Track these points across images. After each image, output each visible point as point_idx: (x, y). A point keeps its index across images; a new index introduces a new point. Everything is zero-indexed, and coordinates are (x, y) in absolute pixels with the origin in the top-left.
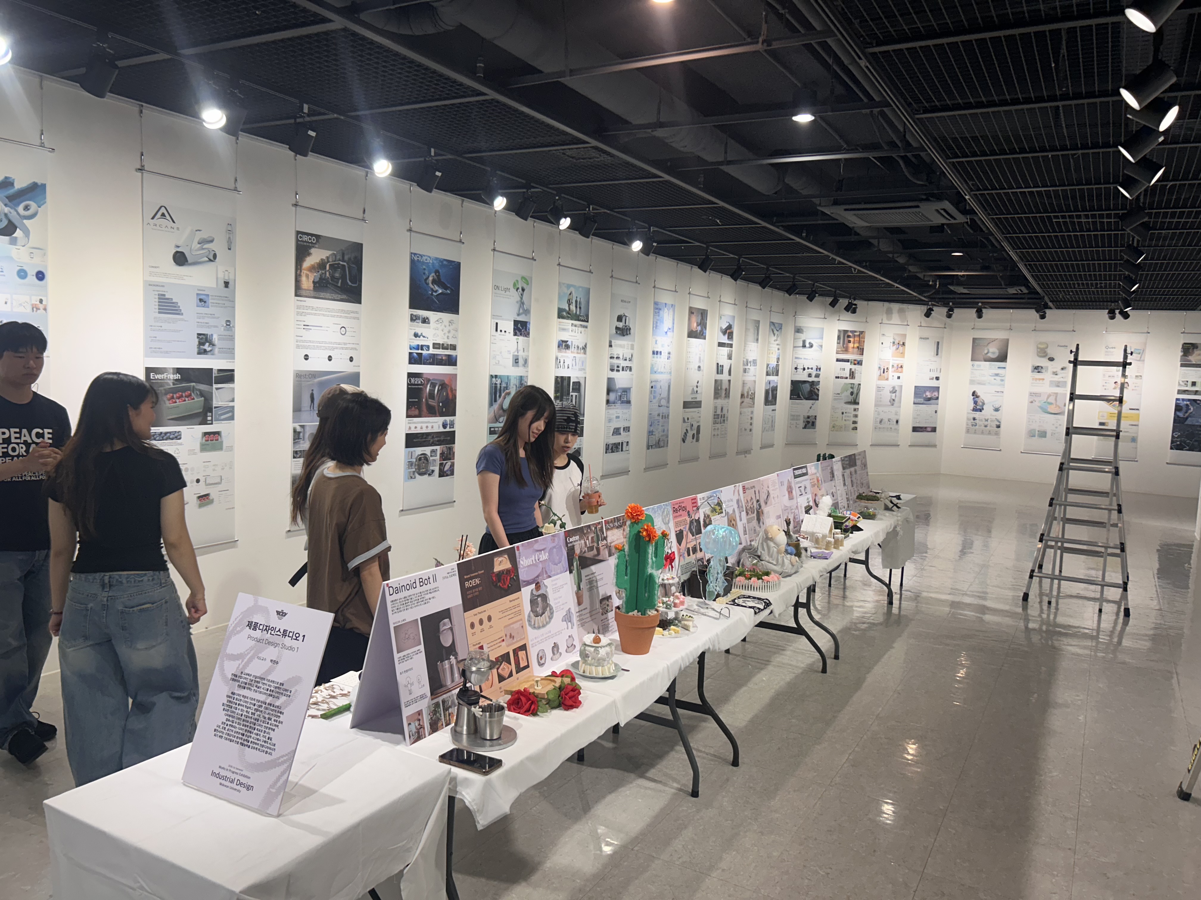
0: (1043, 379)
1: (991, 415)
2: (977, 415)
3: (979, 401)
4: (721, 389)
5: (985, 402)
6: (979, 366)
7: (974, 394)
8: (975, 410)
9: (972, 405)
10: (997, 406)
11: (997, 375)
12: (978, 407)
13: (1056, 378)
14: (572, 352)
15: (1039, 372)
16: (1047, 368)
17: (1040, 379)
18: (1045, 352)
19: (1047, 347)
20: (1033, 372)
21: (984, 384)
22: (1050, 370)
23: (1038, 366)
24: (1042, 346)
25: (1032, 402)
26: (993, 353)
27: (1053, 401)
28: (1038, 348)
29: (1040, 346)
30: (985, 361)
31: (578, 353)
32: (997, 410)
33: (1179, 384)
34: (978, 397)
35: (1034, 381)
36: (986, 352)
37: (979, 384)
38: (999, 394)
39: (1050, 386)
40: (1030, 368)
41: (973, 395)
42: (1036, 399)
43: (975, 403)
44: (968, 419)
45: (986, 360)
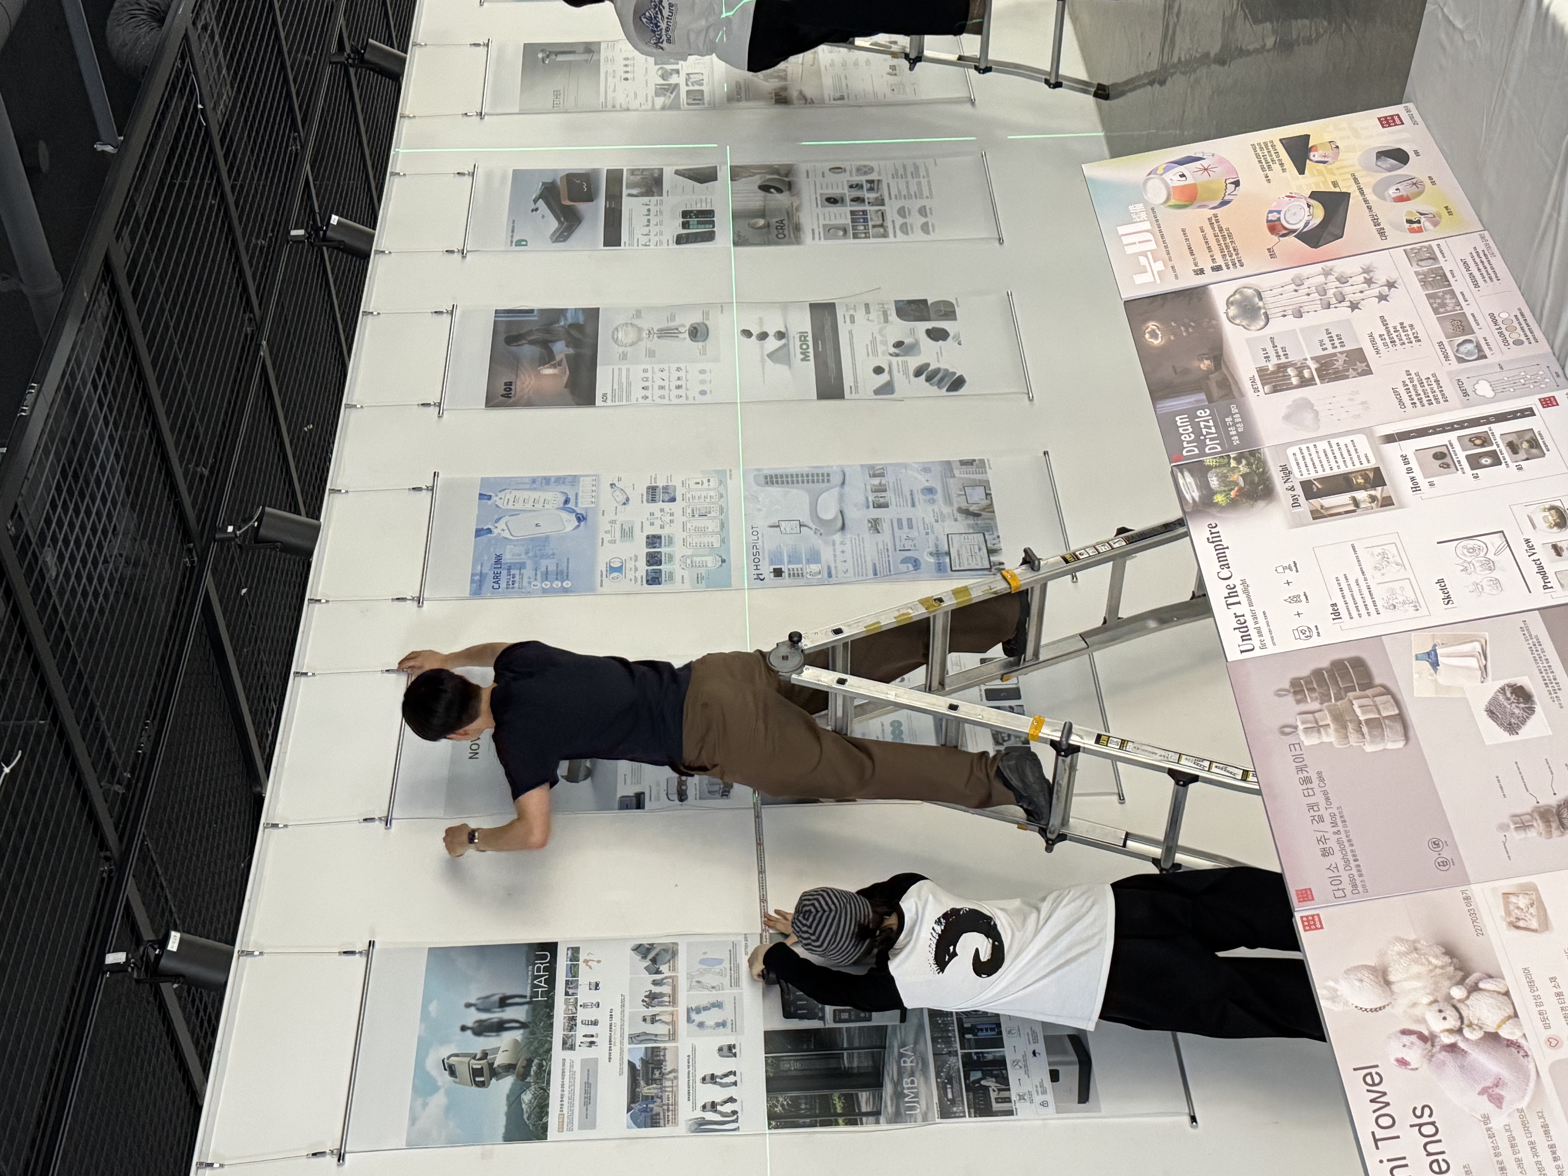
4: (762, 213)
14: (672, 1036)
31: (674, 1002)
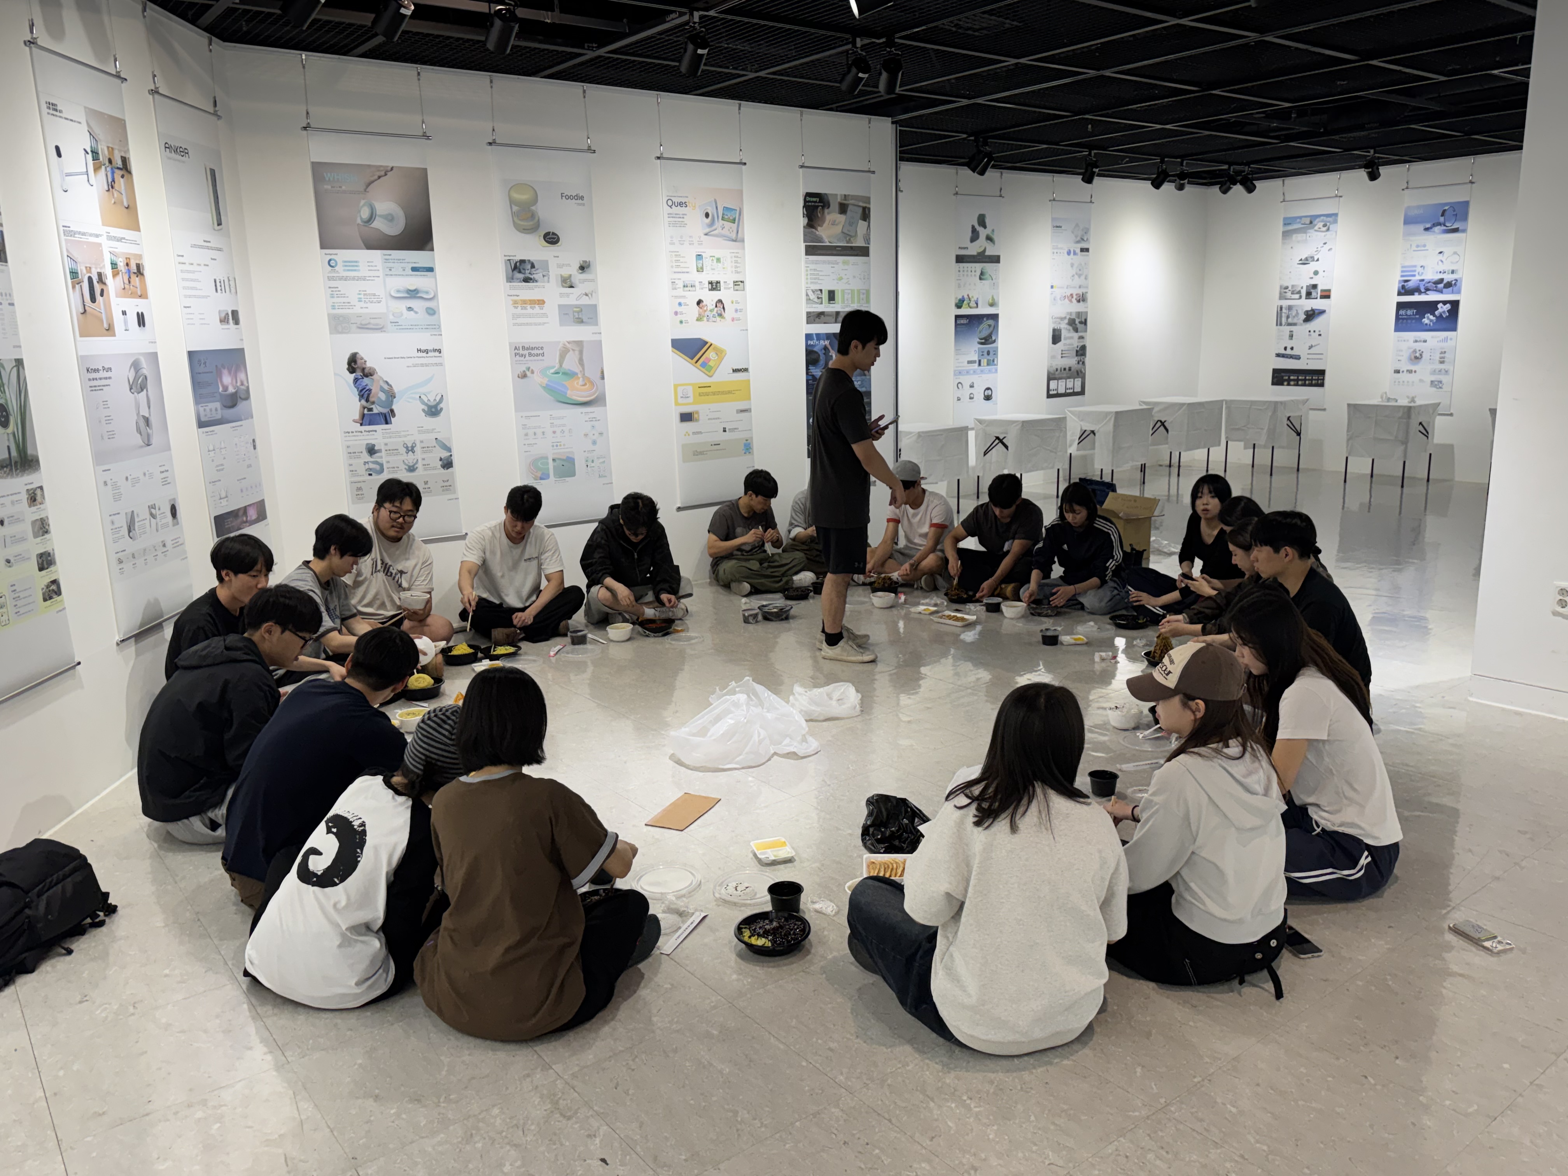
0: (541, 302)
1: (421, 431)
2: (378, 434)
3: (375, 389)
5: (396, 389)
6: (352, 265)
7: (353, 364)
8: (367, 418)
9: (355, 406)
10: (432, 399)
11: (413, 294)
12: (376, 409)
13: (573, 297)
15: (527, 280)
16: (545, 264)
17: (533, 302)
18: (533, 216)
19: (535, 201)
20: (510, 279)
21: (380, 329)
22: (555, 272)
23: (522, 262)
24: (523, 197)
25: (524, 376)
26: (390, 218)
27: (576, 369)
28: (512, 202)
29: (516, 196)
30: (369, 247)
32: (433, 411)
33: (808, 300)
34: (368, 374)
35: (519, 311)
36: (365, 213)
37: (364, 327)
38: (432, 358)
39: (562, 323)
40: (500, 271)
41: (352, 370)
42: (535, 365)
43: (365, 394)
44: (352, 455)
45: (370, 245)
